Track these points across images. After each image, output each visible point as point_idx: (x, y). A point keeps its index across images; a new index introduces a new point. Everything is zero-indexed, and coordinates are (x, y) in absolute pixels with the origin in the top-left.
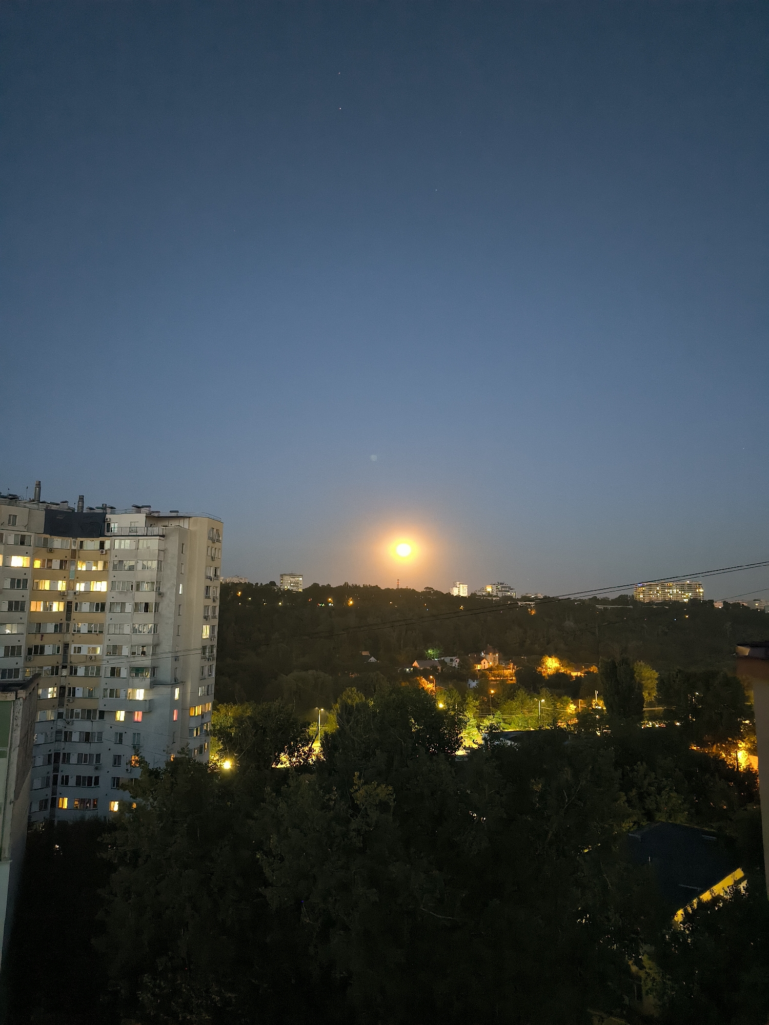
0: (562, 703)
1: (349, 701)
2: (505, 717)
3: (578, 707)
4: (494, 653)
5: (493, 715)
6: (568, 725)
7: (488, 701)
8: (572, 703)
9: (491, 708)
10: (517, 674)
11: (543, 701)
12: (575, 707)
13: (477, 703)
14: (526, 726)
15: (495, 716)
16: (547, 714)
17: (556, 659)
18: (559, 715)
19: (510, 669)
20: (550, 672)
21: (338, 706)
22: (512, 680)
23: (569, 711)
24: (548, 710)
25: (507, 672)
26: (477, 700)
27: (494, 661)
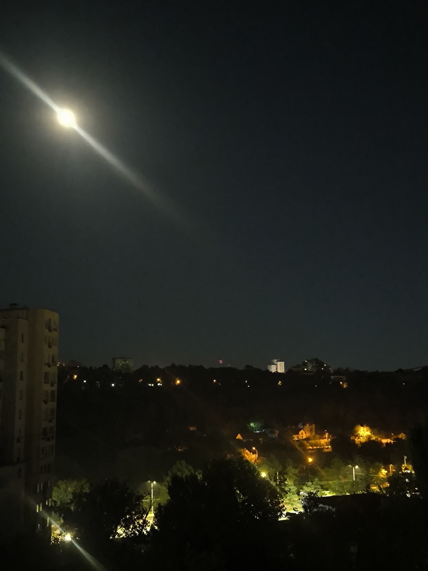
0: (374, 469)
1: (179, 474)
2: (323, 483)
3: (389, 471)
4: (311, 425)
5: (312, 481)
6: (380, 489)
7: (307, 468)
8: (384, 468)
9: (309, 475)
10: (331, 443)
11: (357, 467)
12: (386, 472)
13: (297, 471)
14: (343, 491)
15: (314, 483)
16: (361, 479)
17: (368, 428)
18: (372, 479)
19: (325, 438)
20: (363, 440)
21: (168, 479)
22: (327, 448)
23: (381, 476)
24: (361, 475)
25: (323, 441)
26: (296, 468)
27: (311, 431)
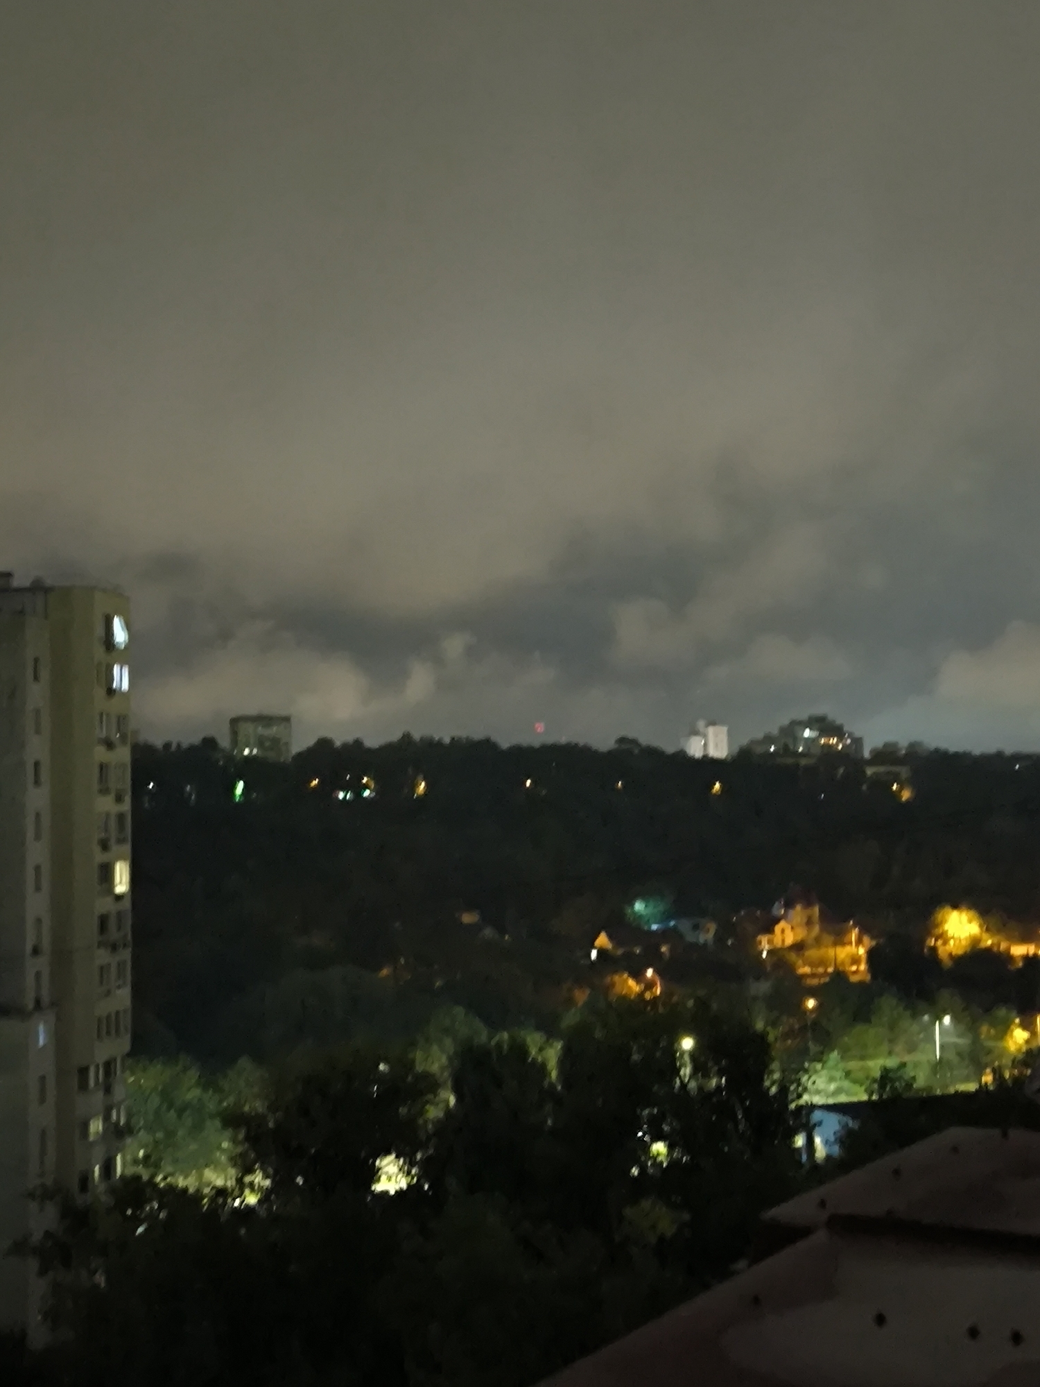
0: (992, 1025)
3: (1033, 1034)
4: (808, 904)
7: (801, 1024)
8: (1018, 1025)
11: (946, 1021)
12: (1026, 1035)
16: (958, 1055)
17: (972, 913)
18: (987, 1056)
19: (851, 944)
20: (956, 947)
22: (857, 972)
23: (1013, 1046)
24: (960, 1045)
25: (843, 953)
27: (809, 923)
